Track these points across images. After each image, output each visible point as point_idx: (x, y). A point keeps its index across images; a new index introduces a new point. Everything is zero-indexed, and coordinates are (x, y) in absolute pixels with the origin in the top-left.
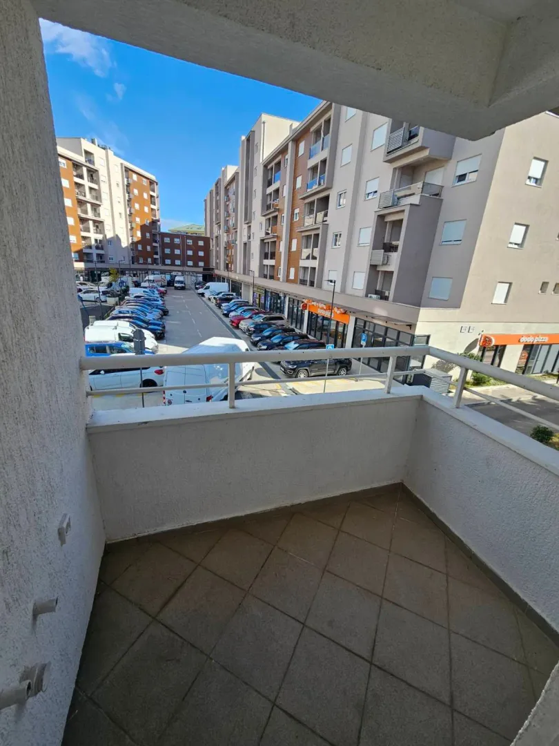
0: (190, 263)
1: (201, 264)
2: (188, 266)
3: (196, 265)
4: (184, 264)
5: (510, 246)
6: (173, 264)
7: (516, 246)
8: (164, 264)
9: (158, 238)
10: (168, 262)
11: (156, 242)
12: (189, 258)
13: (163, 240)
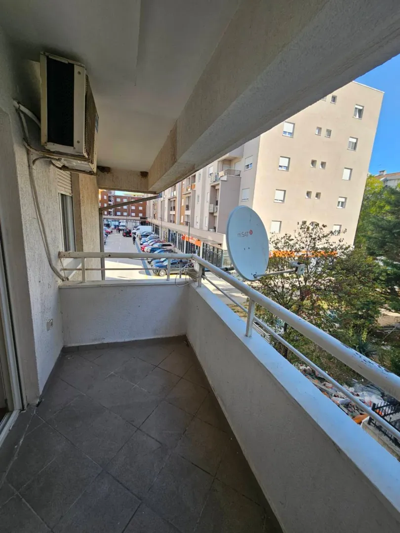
0: (133, 214)
1: (141, 215)
2: (132, 216)
3: (137, 216)
4: (129, 215)
5: (275, 201)
6: (122, 215)
7: (281, 202)
8: (116, 215)
9: (112, 199)
10: (119, 213)
11: (110, 201)
12: (133, 211)
13: (115, 200)
